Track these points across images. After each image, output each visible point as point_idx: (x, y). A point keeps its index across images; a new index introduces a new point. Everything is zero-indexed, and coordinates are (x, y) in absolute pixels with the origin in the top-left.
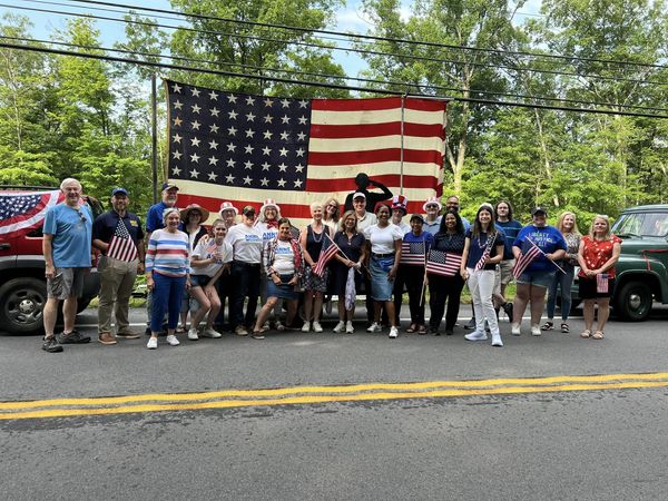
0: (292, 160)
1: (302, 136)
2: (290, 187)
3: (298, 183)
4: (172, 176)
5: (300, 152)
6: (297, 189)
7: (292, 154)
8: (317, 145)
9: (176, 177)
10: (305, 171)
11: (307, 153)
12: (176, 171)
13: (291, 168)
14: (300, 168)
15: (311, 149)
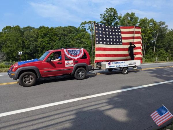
1: (120, 34)
2: (120, 44)
6: (121, 45)
7: (119, 37)
9: (97, 44)
12: (97, 42)
13: (119, 40)
14: (121, 40)
15: (122, 36)
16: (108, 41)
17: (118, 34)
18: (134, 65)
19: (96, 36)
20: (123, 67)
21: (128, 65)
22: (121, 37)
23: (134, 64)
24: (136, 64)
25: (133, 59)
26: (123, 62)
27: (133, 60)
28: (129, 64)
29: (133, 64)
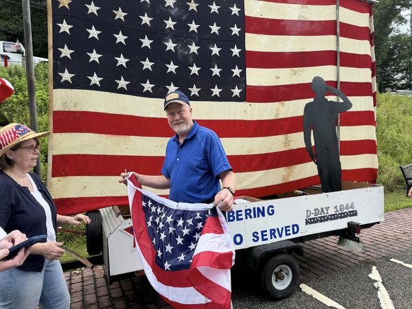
0: (226, 61)
1: (236, 30)
2: (226, 97)
3: (236, 92)
4: (59, 84)
5: (236, 51)
6: (236, 99)
7: (226, 52)
8: (256, 43)
9: (66, 85)
10: (243, 74)
11: (244, 52)
12: (67, 76)
13: (226, 72)
14: (237, 72)
15: (249, 47)
16: (146, 76)
17: (225, 30)
18: (342, 224)
19: (56, 29)
20: (260, 242)
21: (302, 224)
22: (243, 52)
23: (343, 216)
24: (354, 214)
25: (332, 180)
26: (261, 212)
27: (338, 188)
28: (309, 222)
29: (334, 217)
